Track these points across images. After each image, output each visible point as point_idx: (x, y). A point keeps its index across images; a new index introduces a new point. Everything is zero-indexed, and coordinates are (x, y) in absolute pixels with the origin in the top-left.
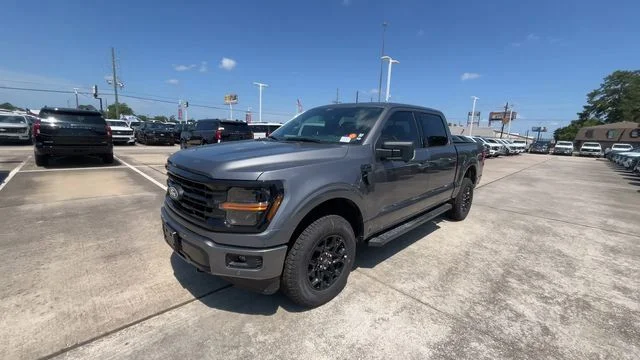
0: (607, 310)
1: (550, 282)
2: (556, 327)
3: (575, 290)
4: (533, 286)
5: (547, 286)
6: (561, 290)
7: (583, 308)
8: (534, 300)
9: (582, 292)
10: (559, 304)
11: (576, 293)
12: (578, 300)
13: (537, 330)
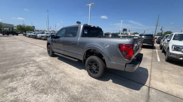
0: (17, 78)
1: (34, 76)
2: (25, 69)
3: (27, 78)
4: (36, 72)
5: (33, 74)
6: (30, 75)
7: (23, 75)
8: (33, 70)
9: (25, 79)
10: (28, 72)
11: (26, 77)
12: (25, 76)
13: (28, 67)
